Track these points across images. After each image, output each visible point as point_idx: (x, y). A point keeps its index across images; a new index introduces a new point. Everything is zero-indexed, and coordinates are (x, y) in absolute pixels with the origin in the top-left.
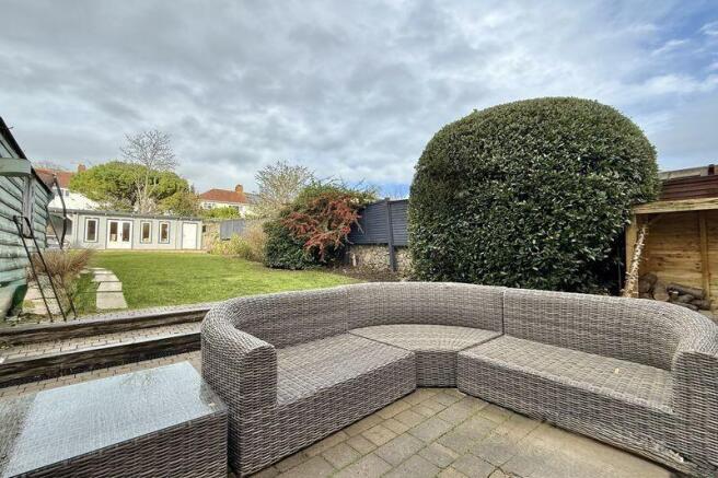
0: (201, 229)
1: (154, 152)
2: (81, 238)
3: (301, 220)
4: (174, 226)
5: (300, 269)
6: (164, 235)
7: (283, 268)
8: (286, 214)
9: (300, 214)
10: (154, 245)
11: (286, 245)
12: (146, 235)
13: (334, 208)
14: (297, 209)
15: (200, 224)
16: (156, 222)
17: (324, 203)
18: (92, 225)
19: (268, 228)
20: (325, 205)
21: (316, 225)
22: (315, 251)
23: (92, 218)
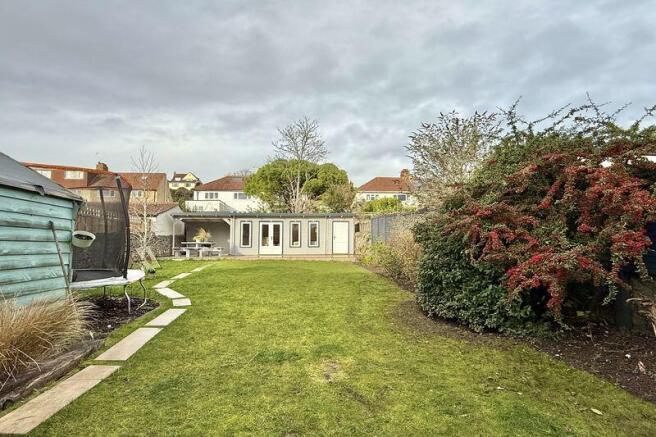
0: (353, 228)
1: (305, 142)
2: (237, 244)
3: (491, 218)
4: (323, 225)
5: (494, 331)
6: (314, 237)
7: (454, 321)
8: (454, 205)
9: (486, 204)
10: (304, 250)
11: (458, 273)
12: (295, 238)
13: (582, 184)
14: (479, 192)
15: (353, 222)
16: (305, 222)
17: (548, 174)
18: (246, 228)
19: (421, 233)
20: (551, 178)
21: (530, 227)
22: (536, 297)
23: (246, 221)
